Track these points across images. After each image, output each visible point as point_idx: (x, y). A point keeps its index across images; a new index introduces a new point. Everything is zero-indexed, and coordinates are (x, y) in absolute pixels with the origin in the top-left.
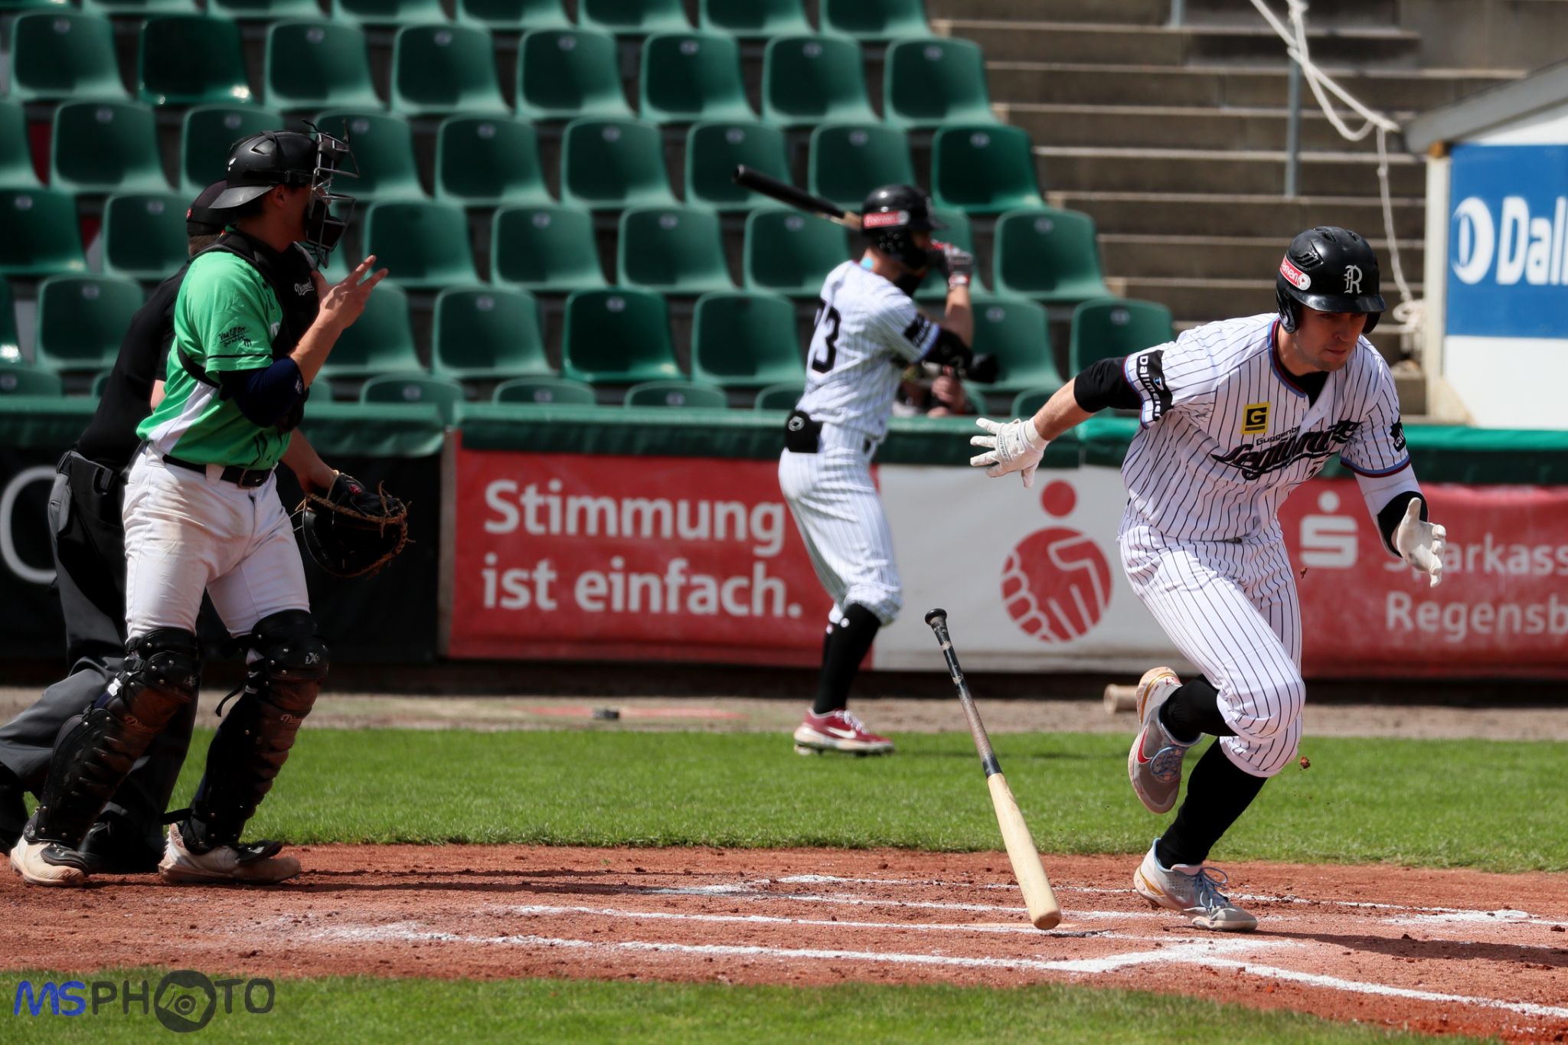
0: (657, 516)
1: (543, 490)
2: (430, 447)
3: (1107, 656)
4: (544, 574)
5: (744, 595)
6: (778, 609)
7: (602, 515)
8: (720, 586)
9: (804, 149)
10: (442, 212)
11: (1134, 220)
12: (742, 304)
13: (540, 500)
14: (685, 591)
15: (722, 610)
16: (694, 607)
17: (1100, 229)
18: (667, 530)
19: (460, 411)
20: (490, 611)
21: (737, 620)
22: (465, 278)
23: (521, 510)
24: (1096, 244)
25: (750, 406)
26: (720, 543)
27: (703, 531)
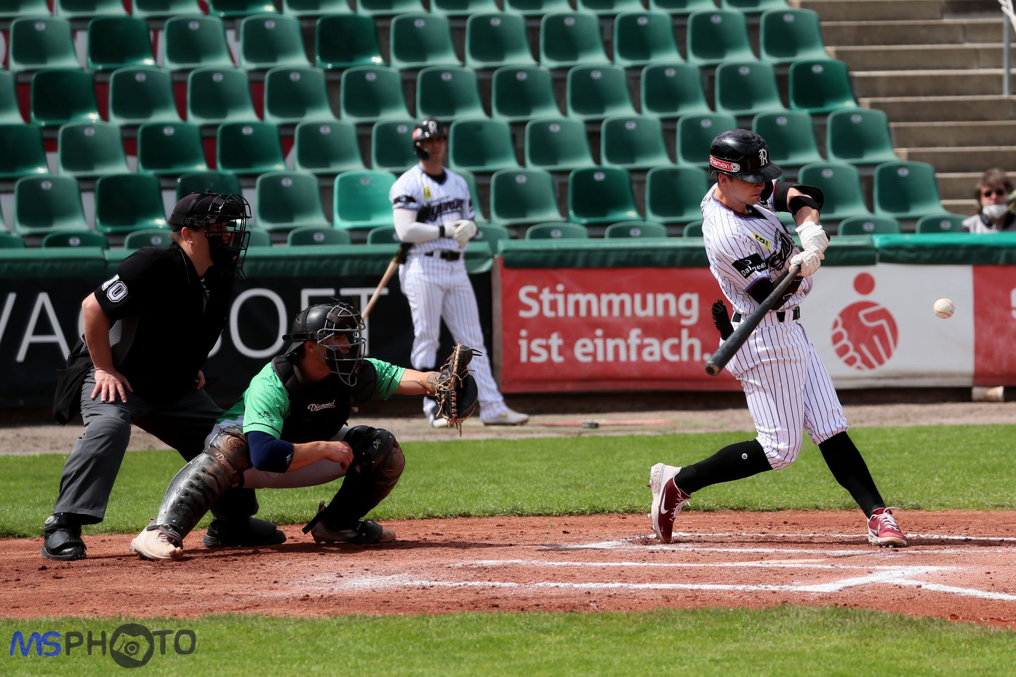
0: (622, 303)
1: (553, 291)
2: (485, 268)
3: (897, 377)
4: (555, 341)
5: (676, 349)
6: (697, 357)
7: (589, 304)
8: (661, 344)
9: (712, 79)
10: (496, 126)
11: (912, 113)
12: (675, 173)
13: (552, 297)
14: (640, 348)
15: (663, 359)
16: (646, 357)
17: (890, 119)
18: (628, 312)
19: (503, 245)
20: (524, 364)
21: (672, 364)
22: (510, 165)
23: (541, 303)
24: (889, 129)
25: (680, 235)
26: (660, 318)
27: (649, 312)
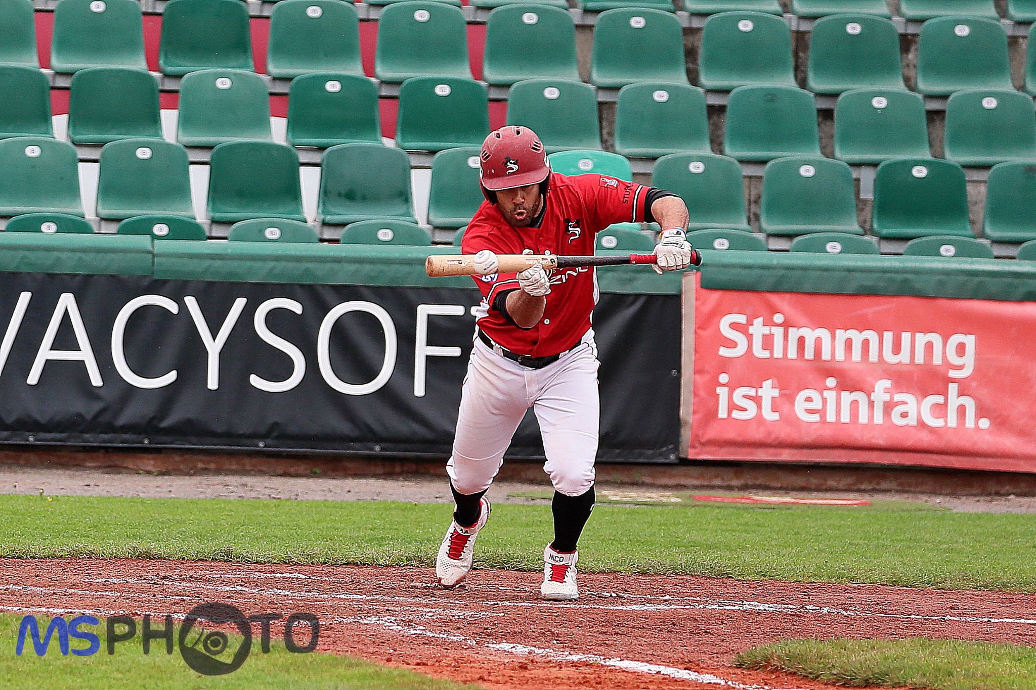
0: (866, 343)
1: (769, 323)
4: (768, 391)
5: (941, 410)
6: (970, 422)
7: (818, 342)
8: (919, 403)
13: (766, 330)
14: (889, 407)
15: (922, 425)
16: (897, 420)
18: (873, 357)
20: (723, 421)
21: (932, 430)
23: (750, 337)
26: (919, 367)
27: (904, 357)
